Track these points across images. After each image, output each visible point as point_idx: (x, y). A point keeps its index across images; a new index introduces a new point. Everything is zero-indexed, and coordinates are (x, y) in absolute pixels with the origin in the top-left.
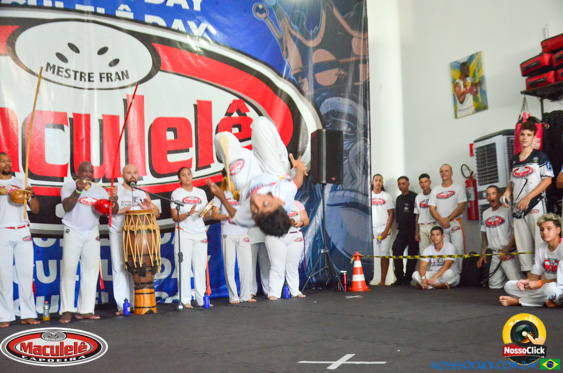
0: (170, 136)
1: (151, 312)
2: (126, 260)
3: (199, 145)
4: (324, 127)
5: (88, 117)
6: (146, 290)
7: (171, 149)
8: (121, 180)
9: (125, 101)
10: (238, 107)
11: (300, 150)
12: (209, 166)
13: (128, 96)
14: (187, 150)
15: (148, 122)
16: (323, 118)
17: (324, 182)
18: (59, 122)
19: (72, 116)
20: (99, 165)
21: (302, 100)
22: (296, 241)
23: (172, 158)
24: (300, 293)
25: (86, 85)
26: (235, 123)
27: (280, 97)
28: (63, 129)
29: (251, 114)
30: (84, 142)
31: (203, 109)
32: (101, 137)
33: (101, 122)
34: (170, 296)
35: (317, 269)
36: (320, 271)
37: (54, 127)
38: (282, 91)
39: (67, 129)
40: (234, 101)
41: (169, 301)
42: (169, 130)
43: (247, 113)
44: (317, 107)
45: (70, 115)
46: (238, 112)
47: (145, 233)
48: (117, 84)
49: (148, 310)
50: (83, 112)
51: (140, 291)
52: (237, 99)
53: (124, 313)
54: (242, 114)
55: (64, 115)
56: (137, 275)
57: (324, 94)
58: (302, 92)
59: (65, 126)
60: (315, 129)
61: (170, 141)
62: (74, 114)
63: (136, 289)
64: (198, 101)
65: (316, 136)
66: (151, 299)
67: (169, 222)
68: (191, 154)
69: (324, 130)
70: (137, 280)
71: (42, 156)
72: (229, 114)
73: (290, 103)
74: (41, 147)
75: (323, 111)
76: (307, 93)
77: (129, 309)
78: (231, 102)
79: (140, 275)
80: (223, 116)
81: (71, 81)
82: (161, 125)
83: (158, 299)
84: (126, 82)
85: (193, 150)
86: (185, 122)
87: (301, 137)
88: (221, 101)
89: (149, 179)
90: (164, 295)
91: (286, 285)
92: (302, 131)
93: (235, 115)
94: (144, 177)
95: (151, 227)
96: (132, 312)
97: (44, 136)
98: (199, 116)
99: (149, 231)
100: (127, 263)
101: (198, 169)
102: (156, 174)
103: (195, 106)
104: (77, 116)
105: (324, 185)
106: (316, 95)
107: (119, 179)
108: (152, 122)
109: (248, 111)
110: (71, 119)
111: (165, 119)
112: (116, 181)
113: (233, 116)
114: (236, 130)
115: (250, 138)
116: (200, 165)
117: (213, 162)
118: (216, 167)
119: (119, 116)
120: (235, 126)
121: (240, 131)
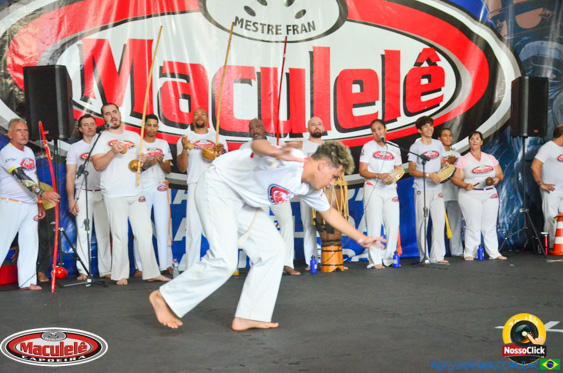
0: (356, 89)
1: (338, 269)
2: (314, 217)
3: (386, 99)
4: (523, 74)
5: (275, 70)
6: (333, 248)
7: (357, 102)
8: (306, 135)
9: (311, 53)
10: (429, 56)
12: (396, 120)
13: (314, 48)
14: (373, 104)
15: (334, 75)
16: (521, 64)
17: (525, 134)
18: (247, 77)
19: (259, 71)
20: (286, 119)
21: (500, 46)
22: (492, 197)
23: (358, 112)
24: (499, 255)
25: (273, 37)
26: (425, 73)
27: (476, 44)
28: (250, 83)
29: (443, 63)
30: (272, 96)
31: (391, 59)
32: (288, 91)
34: (357, 254)
35: (515, 230)
36: (518, 232)
37: (242, 82)
38: (478, 36)
39: (255, 83)
40: (425, 50)
41: (355, 259)
42: (355, 82)
43: (438, 63)
44: (516, 52)
45: (258, 70)
46: (429, 61)
47: (334, 189)
48: (303, 36)
49: (335, 268)
50: (271, 66)
51: (329, 248)
52: (427, 47)
53: (311, 271)
54: (432, 63)
56: (325, 232)
57: (526, 38)
58: (500, 37)
59: (253, 81)
61: (357, 94)
62: (262, 68)
63: (322, 246)
64: (386, 51)
65: (517, 85)
66: (339, 257)
67: (357, 177)
68: (377, 108)
69: (527, 78)
70: (325, 237)
71: (231, 112)
72: (418, 64)
73: (487, 49)
74: (230, 102)
75: (523, 56)
76: (506, 38)
77: (316, 267)
78: (421, 51)
79: (328, 232)
81: (259, 35)
82: (347, 77)
83: (345, 256)
84: (313, 34)
85: (379, 103)
86: (372, 73)
87: (497, 86)
88: (410, 51)
89: (334, 134)
90: (350, 253)
91: (482, 246)
92: (499, 79)
93: (425, 64)
94: (329, 132)
95: (340, 182)
96: (319, 269)
98: (386, 68)
99: (338, 187)
100: (315, 220)
102: (340, 129)
103: (383, 56)
104: (265, 71)
105: (525, 138)
106: (515, 40)
107: (304, 134)
108: (338, 75)
109: (439, 60)
110: (258, 73)
111: (351, 71)
112: (301, 136)
113: (423, 66)
114: (425, 81)
115: (440, 90)
116: (386, 119)
117: (400, 115)
118: (403, 120)
119: (304, 70)
120: (424, 77)
121: (430, 81)
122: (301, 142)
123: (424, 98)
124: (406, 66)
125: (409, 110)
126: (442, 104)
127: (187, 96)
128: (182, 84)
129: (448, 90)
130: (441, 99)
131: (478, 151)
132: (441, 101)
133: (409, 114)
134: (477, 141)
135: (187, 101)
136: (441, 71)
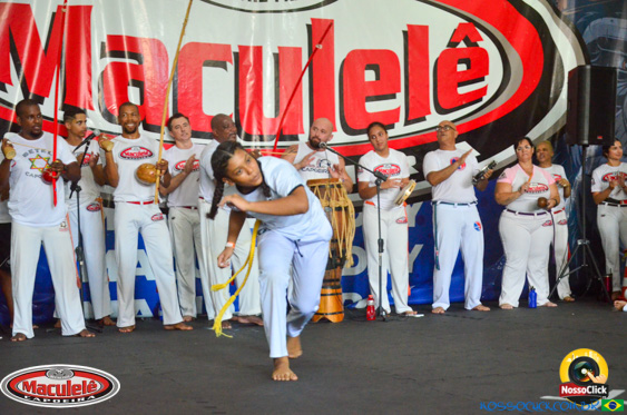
0: (370, 76)
4: (588, 62)
5: (258, 51)
7: (371, 93)
8: (304, 138)
9: (309, 27)
10: (466, 34)
11: (551, 96)
12: (424, 119)
13: (313, 20)
14: (394, 97)
15: (339, 57)
16: (586, 49)
17: (586, 142)
18: (220, 58)
19: (237, 50)
20: (273, 116)
21: (558, 23)
22: (544, 225)
23: (373, 107)
25: (257, 6)
26: (462, 56)
28: (225, 68)
29: (486, 43)
31: (416, 37)
32: (277, 79)
33: (277, 57)
34: (362, 299)
36: (576, 270)
37: (214, 65)
39: (231, 67)
40: (461, 25)
41: (362, 305)
42: (369, 67)
43: (480, 44)
45: (235, 49)
46: (467, 41)
48: (298, 4)
50: (252, 44)
52: (465, 22)
54: (472, 44)
55: (228, 47)
57: (591, 13)
58: (557, 11)
59: (228, 64)
60: (574, 66)
61: (371, 83)
62: (240, 47)
64: (409, 26)
65: (576, 75)
68: (399, 102)
69: (588, 67)
71: (199, 105)
72: (452, 44)
73: (540, 24)
74: (197, 92)
75: (588, 38)
76: (565, 13)
78: (456, 26)
80: (444, 47)
82: (356, 61)
83: (348, 302)
84: (311, 2)
85: (401, 96)
86: (391, 55)
87: (554, 77)
89: (340, 137)
90: (356, 297)
92: (556, 68)
93: (462, 45)
97: (201, 77)
98: (410, 48)
101: (407, 123)
102: (348, 130)
103: (405, 33)
104: (244, 49)
105: (585, 146)
106: (578, 16)
107: (300, 136)
108: (345, 57)
109: (481, 40)
110: (236, 54)
111: (363, 52)
112: (296, 138)
113: (458, 47)
114: (462, 68)
115: (483, 79)
116: (411, 117)
117: (429, 113)
118: (434, 119)
119: (300, 49)
120: (460, 62)
121: (468, 67)
122: (297, 147)
123: (462, 90)
124: (437, 46)
125: (442, 105)
126: (486, 99)
127: (139, 83)
128: (132, 65)
129: (493, 80)
130: (484, 91)
131: (528, 164)
132: (485, 94)
133: (441, 111)
134: (526, 149)
135: (137, 90)
136: (484, 54)
